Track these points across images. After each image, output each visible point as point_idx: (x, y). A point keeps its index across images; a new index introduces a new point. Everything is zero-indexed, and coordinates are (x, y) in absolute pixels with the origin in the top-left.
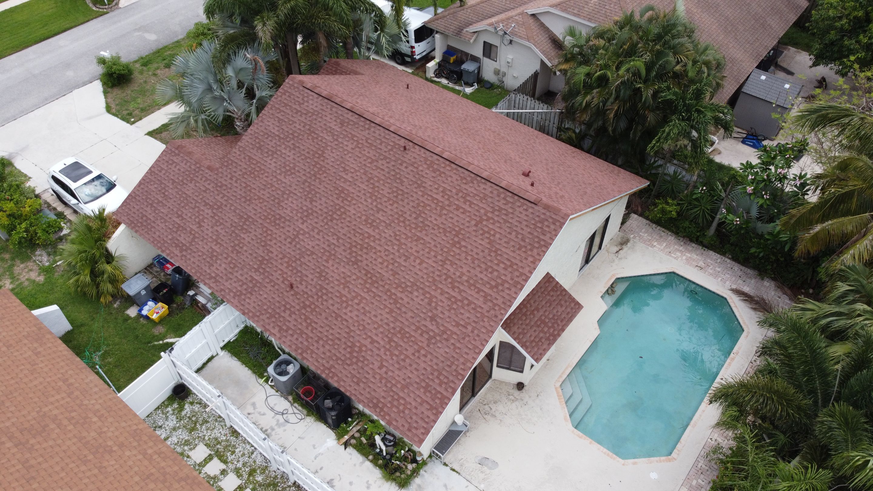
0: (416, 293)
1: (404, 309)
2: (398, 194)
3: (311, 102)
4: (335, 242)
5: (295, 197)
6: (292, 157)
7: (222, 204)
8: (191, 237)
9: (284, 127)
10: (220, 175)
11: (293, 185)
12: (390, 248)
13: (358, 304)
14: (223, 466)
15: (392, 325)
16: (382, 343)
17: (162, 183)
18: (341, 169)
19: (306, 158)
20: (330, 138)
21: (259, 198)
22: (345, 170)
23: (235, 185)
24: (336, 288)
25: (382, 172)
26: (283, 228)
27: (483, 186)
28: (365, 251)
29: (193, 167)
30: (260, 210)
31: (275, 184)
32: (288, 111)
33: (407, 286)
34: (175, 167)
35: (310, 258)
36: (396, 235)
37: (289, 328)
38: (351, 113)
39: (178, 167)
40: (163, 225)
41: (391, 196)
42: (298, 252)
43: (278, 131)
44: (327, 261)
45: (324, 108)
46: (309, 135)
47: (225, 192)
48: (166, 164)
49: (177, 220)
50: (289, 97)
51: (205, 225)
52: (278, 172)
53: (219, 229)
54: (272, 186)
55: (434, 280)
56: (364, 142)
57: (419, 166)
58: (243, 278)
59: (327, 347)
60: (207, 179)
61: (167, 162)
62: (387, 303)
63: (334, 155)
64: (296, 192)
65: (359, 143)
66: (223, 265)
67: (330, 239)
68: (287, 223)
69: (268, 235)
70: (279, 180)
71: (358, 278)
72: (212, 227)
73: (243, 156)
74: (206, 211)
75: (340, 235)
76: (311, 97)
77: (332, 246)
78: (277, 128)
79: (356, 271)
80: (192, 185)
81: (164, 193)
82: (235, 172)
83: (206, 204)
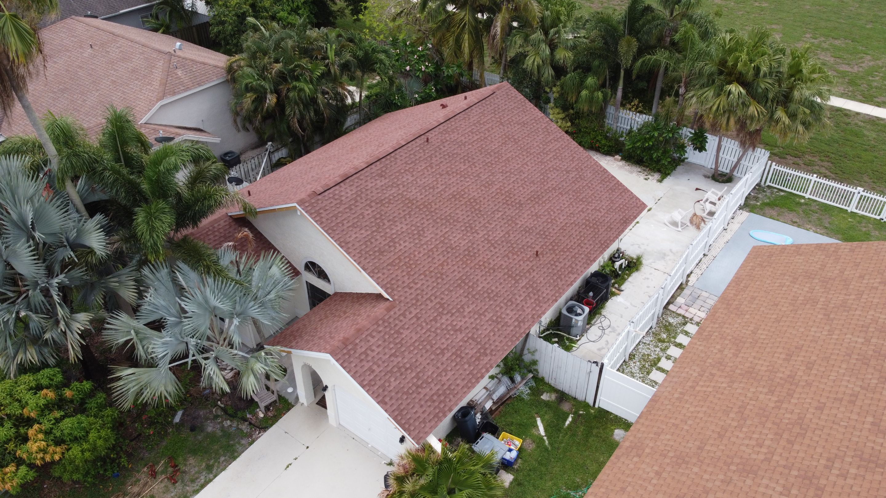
0: (549, 175)
1: (560, 186)
2: (467, 160)
3: (343, 194)
4: (500, 214)
5: (450, 233)
6: (403, 226)
7: (439, 303)
8: (471, 341)
9: (364, 224)
10: (403, 298)
11: (436, 232)
12: (513, 180)
13: (554, 212)
14: (663, 360)
15: (571, 196)
16: (583, 206)
17: (391, 371)
18: (431, 190)
19: (409, 213)
20: (394, 190)
21: (442, 265)
22: (433, 188)
23: (419, 285)
24: (540, 223)
25: (444, 163)
26: (479, 250)
27: (474, 111)
28: (512, 196)
29: (381, 329)
30: (456, 267)
31: (430, 247)
32: (345, 216)
33: (543, 179)
34: (373, 351)
35: (512, 236)
36: (502, 172)
37: (570, 266)
38: (373, 166)
39: (374, 348)
40: (450, 374)
41: (467, 165)
42: (504, 244)
43: (367, 230)
44: (517, 224)
45: (356, 184)
46: (383, 205)
47: (426, 297)
48: (364, 363)
49: (448, 355)
50: (326, 210)
51: (460, 324)
52: (417, 241)
53: (467, 310)
54: (431, 250)
55: (541, 162)
56: (409, 166)
57: (445, 139)
58: (524, 295)
59: (586, 241)
60: (404, 315)
61: (362, 361)
62: (555, 194)
63: (414, 191)
64: (444, 231)
65: (408, 170)
66: (508, 312)
67: (497, 216)
68: (475, 246)
69: (483, 265)
70: (426, 243)
71: (533, 206)
72: (464, 317)
73: (385, 271)
74: (443, 321)
75: (495, 208)
76: (337, 192)
77: (504, 217)
78: (363, 231)
79: (528, 206)
80: (406, 333)
81: (407, 369)
82: (403, 282)
83: (435, 319)
